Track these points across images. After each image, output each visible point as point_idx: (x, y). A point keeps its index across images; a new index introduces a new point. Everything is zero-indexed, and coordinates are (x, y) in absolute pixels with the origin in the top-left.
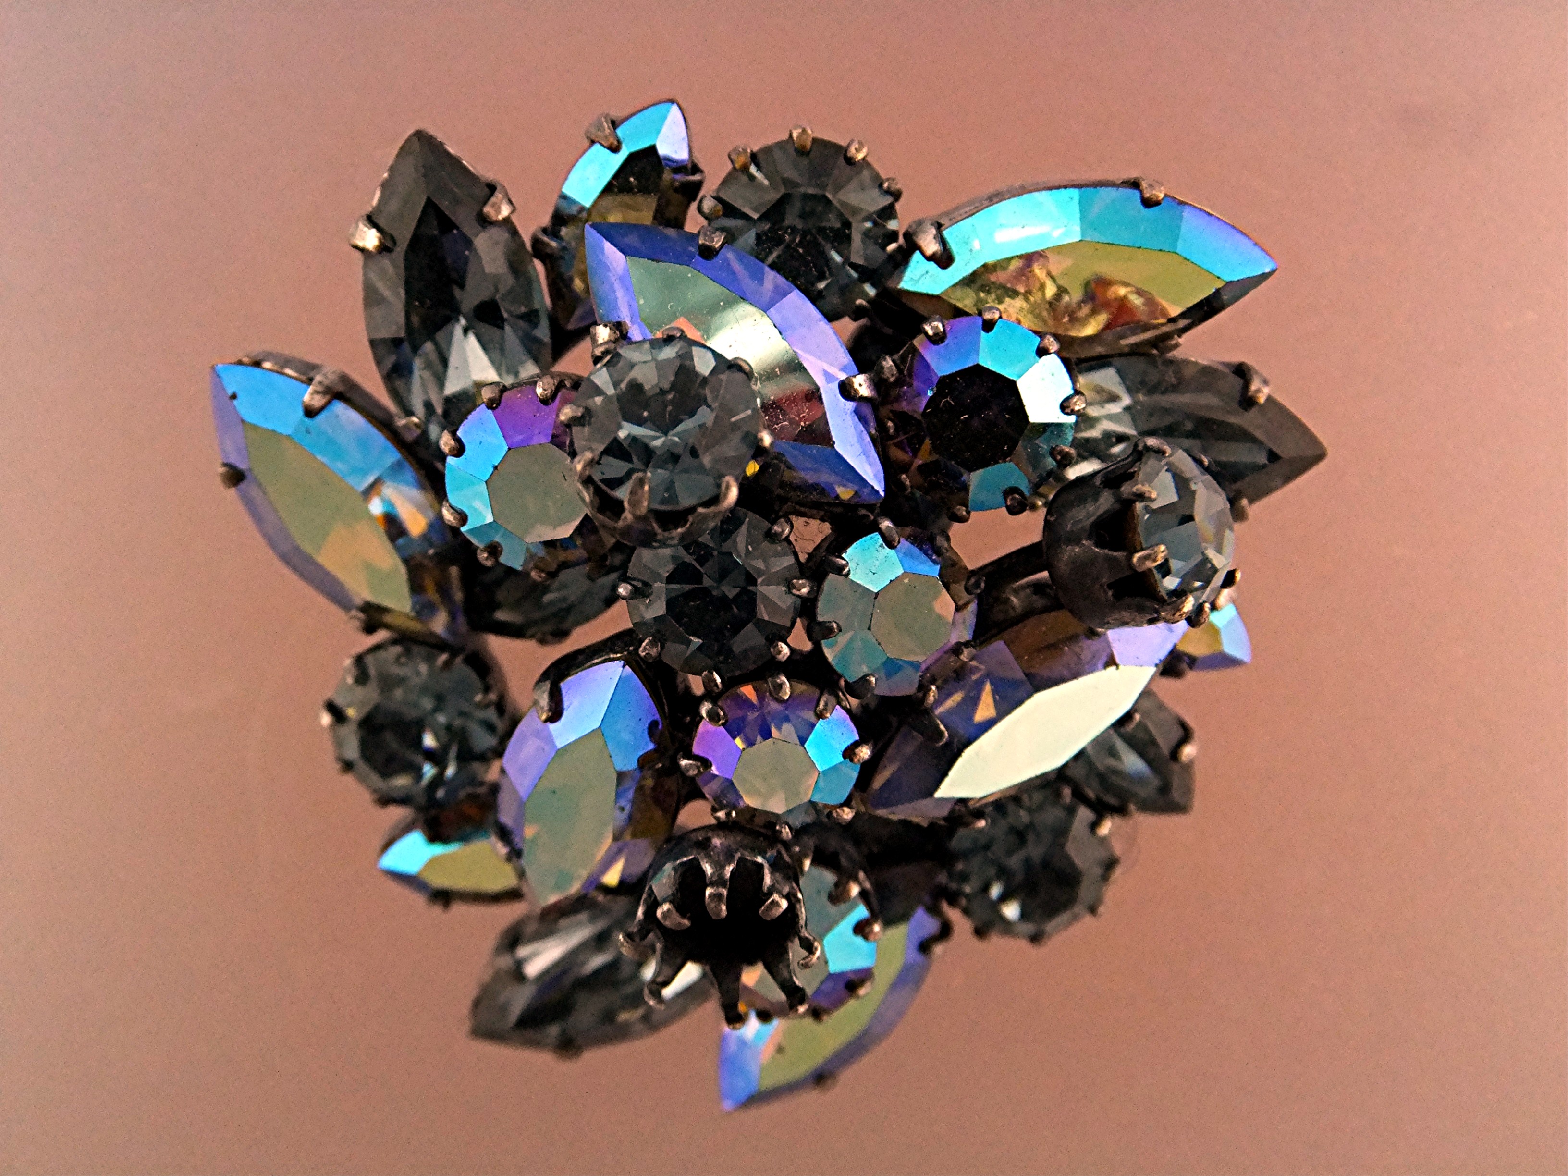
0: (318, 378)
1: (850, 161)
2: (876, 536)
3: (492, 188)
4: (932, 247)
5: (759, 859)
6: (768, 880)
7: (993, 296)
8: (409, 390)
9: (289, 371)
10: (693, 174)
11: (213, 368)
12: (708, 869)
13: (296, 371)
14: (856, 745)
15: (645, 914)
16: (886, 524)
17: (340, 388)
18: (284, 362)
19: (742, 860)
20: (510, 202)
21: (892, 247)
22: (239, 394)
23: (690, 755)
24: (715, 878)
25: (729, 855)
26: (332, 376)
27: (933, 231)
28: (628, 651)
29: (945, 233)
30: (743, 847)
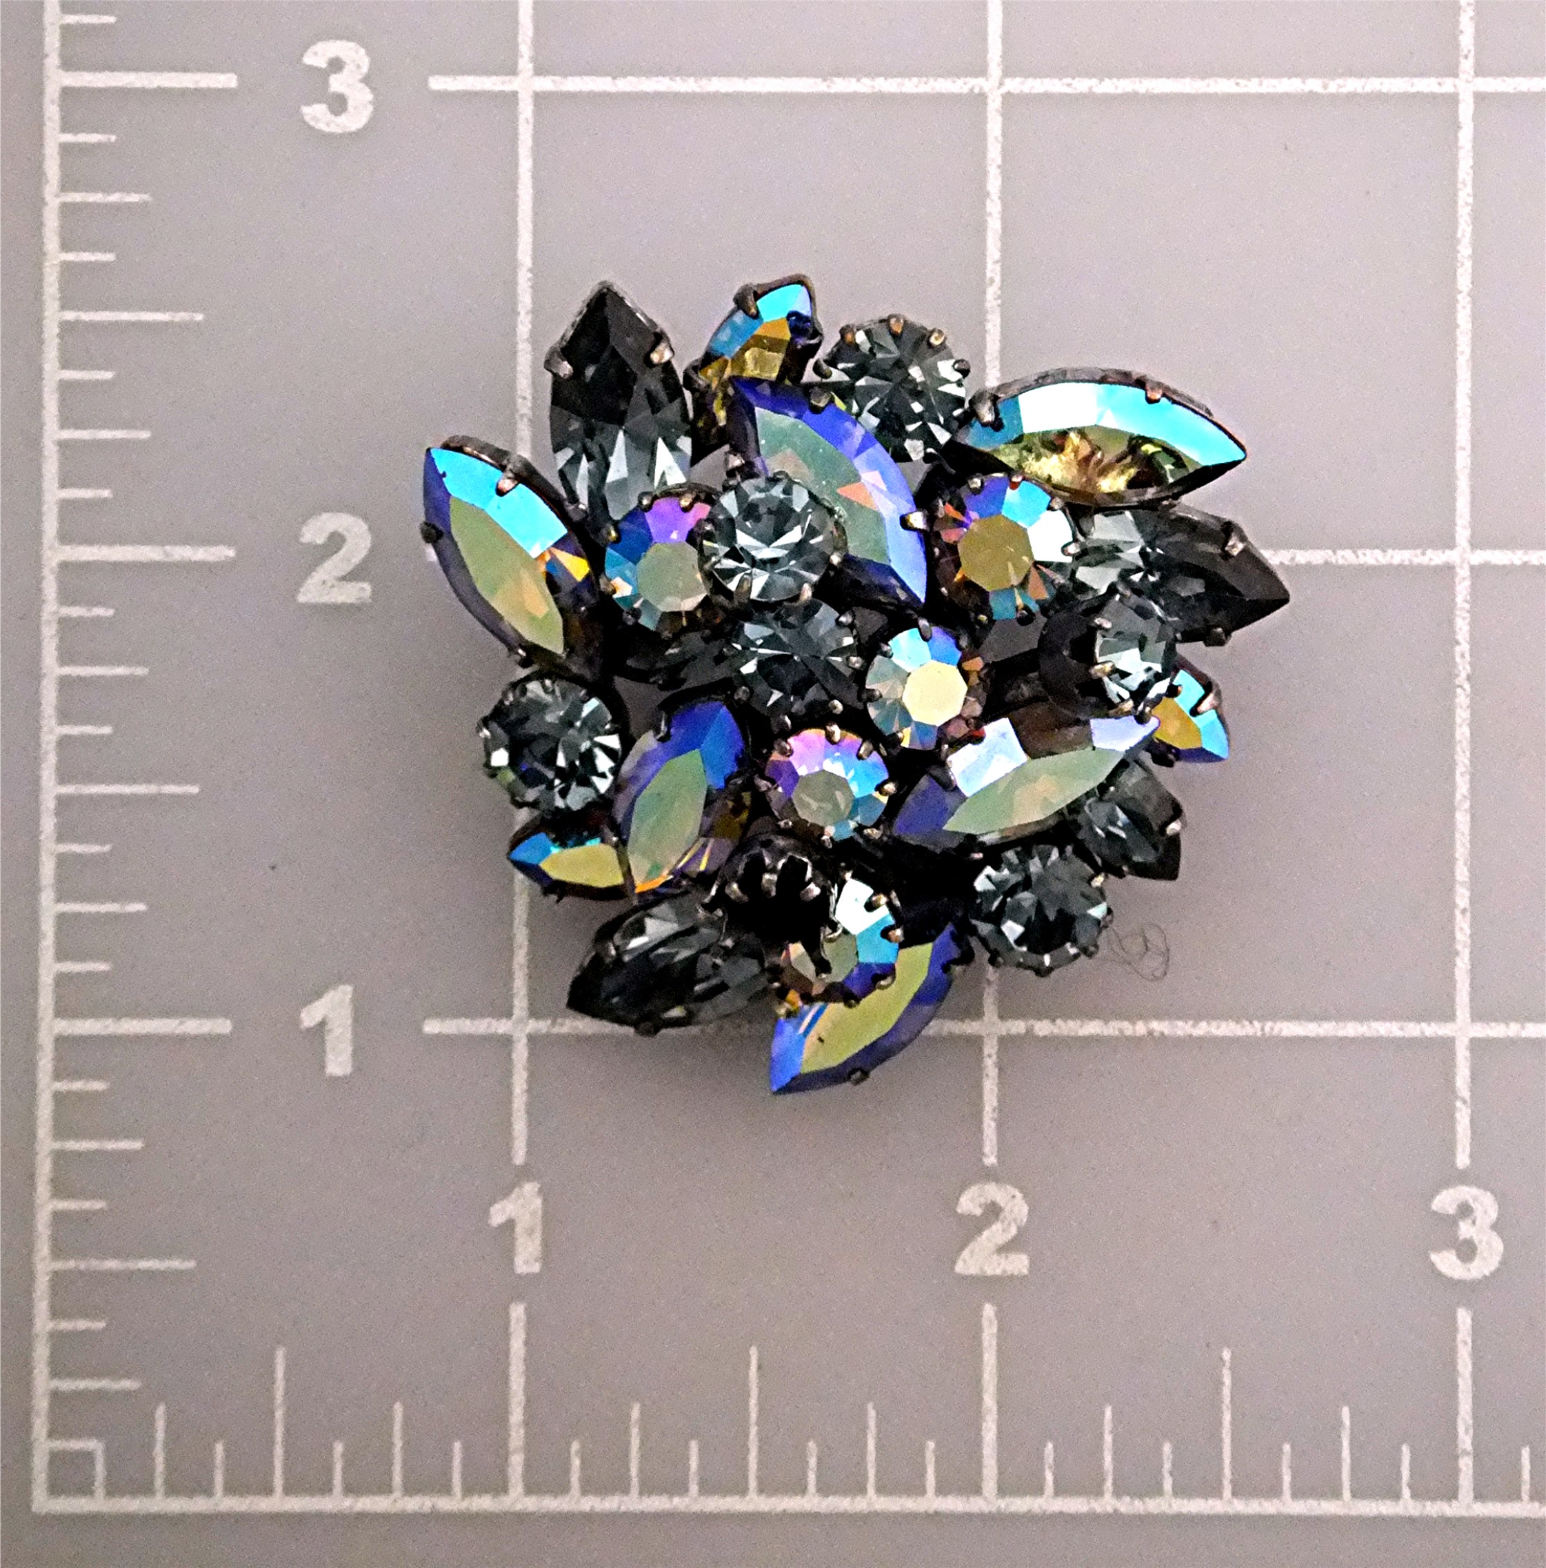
0: (510, 466)
1: (930, 345)
2: (915, 630)
3: (659, 337)
4: (988, 417)
5: (805, 860)
6: (809, 874)
7: (1033, 455)
8: (576, 476)
9: (484, 457)
10: (813, 338)
11: (428, 450)
12: (767, 861)
13: (490, 456)
14: (885, 782)
15: (717, 891)
16: (923, 623)
17: (525, 474)
18: (484, 448)
19: (791, 859)
20: (672, 350)
21: (957, 412)
22: (447, 473)
23: (763, 777)
24: (771, 867)
25: (782, 853)
26: (519, 465)
27: (989, 404)
28: (727, 695)
29: (1000, 406)
30: (796, 849)
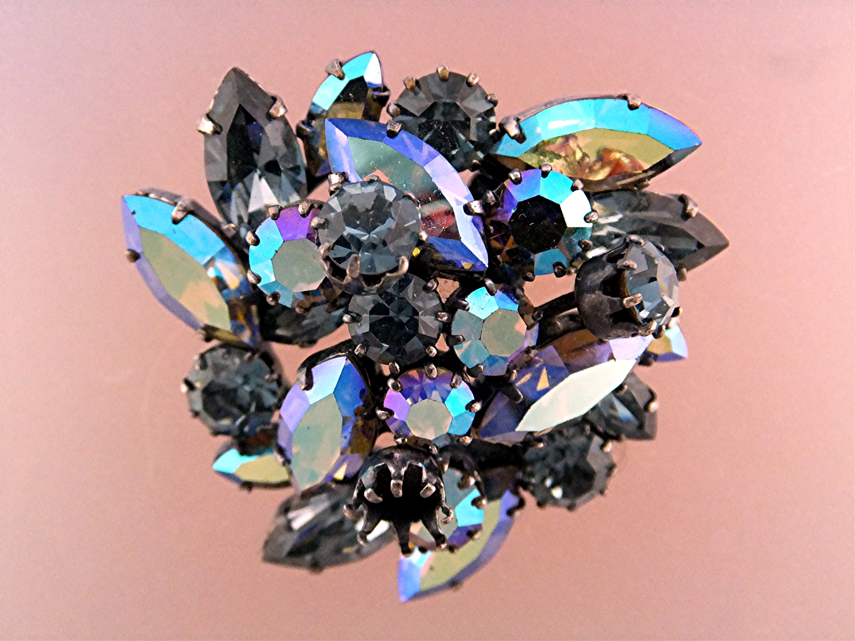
0: (180, 203)
1: (469, 84)
2: (484, 288)
3: (275, 100)
4: (514, 131)
5: (420, 465)
6: (425, 476)
7: (548, 158)
8: (229, 210)
9: (163, 199)
10: (384, 91)
11: (123, 197)
12: (392, 470)
13: (167, 198)
14: (473, 402)
15: (358, 494)
16: (489, 282)
17: (192, 208)
18: (161, 194)
19: (410, 465)
20: (285, 107)
21: (492, 131)
22: (136, 212)
23: (382, 408)
24: (396, 475)
25: (404, 462)
26: (187, 202)
27: (515, 123)
28: (349, 351)
29: (522, 124)
30: (412, 458)
